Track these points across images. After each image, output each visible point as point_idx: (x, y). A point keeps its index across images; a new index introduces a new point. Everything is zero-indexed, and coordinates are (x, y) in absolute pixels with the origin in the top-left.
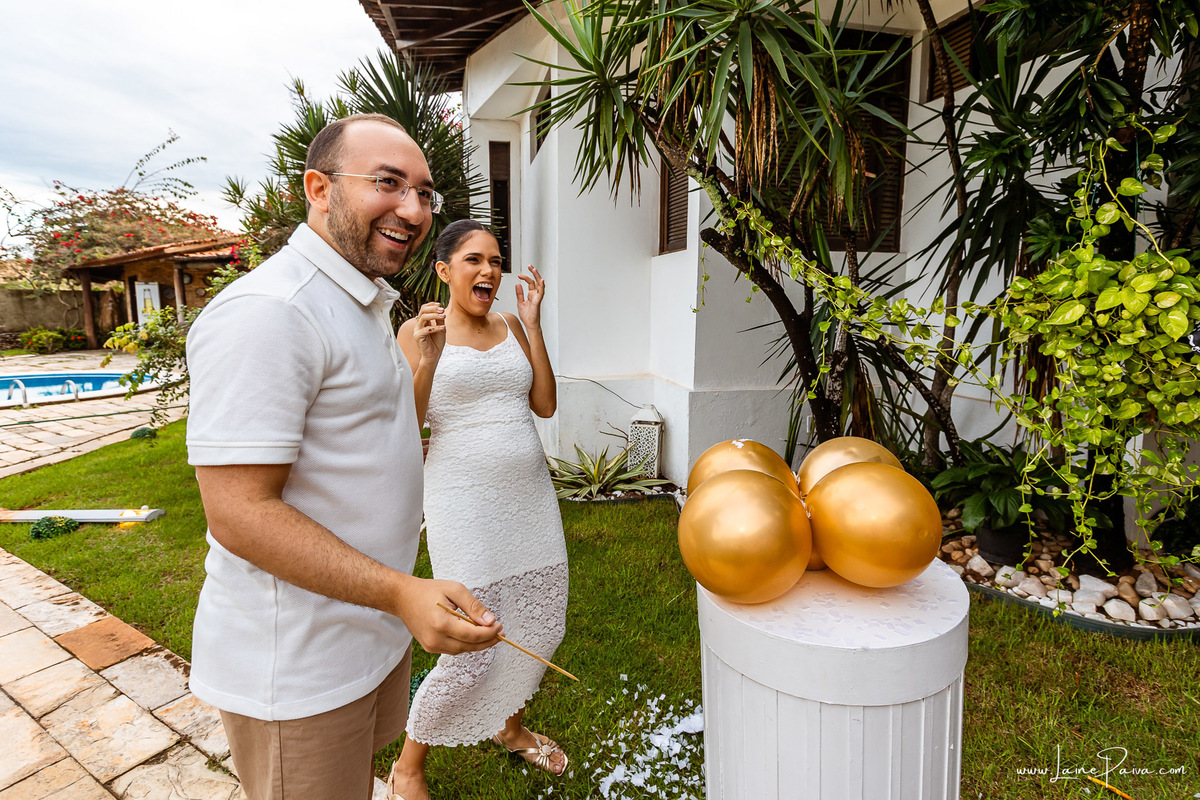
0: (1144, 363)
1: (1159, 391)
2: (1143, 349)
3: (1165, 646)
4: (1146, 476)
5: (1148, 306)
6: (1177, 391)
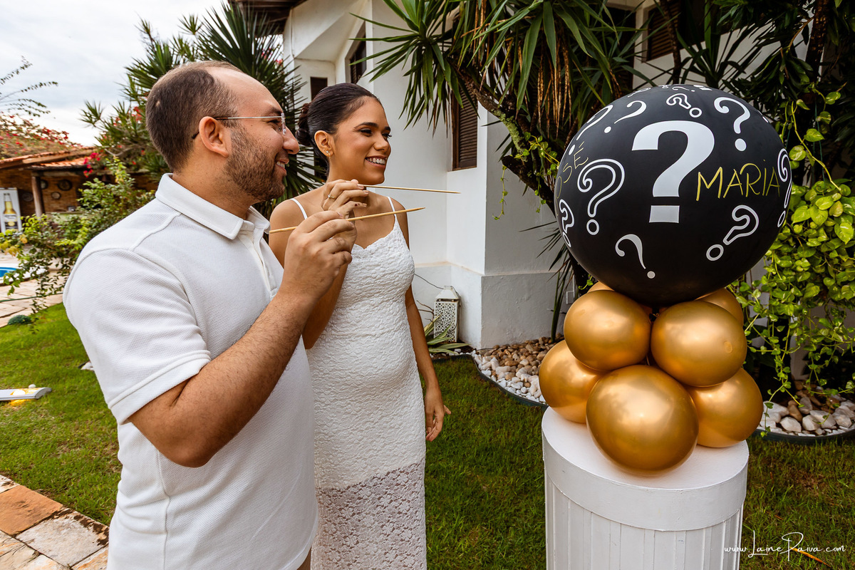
0: (823, 258)
1: (831, 278)
3: (822, 449)
4: (821, 336)
5: (827, 220)
6: (845, 279)
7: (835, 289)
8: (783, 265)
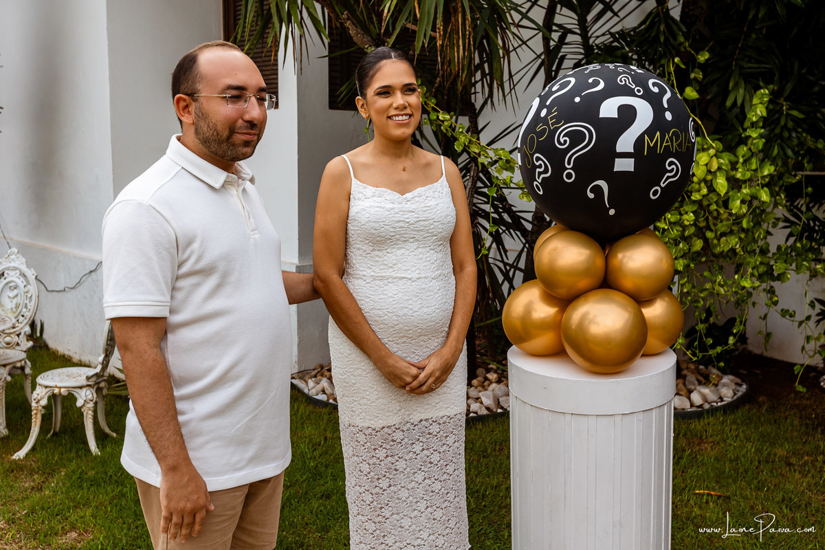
0: (705, 212)
1: (711, 230)
2: (705, 203)
3: (711, 419)
4: (706, 289)
5: (707, 174)
6: (723, 229)
7: (715, 241)
8: (672, 220)
